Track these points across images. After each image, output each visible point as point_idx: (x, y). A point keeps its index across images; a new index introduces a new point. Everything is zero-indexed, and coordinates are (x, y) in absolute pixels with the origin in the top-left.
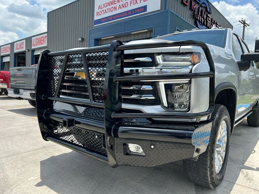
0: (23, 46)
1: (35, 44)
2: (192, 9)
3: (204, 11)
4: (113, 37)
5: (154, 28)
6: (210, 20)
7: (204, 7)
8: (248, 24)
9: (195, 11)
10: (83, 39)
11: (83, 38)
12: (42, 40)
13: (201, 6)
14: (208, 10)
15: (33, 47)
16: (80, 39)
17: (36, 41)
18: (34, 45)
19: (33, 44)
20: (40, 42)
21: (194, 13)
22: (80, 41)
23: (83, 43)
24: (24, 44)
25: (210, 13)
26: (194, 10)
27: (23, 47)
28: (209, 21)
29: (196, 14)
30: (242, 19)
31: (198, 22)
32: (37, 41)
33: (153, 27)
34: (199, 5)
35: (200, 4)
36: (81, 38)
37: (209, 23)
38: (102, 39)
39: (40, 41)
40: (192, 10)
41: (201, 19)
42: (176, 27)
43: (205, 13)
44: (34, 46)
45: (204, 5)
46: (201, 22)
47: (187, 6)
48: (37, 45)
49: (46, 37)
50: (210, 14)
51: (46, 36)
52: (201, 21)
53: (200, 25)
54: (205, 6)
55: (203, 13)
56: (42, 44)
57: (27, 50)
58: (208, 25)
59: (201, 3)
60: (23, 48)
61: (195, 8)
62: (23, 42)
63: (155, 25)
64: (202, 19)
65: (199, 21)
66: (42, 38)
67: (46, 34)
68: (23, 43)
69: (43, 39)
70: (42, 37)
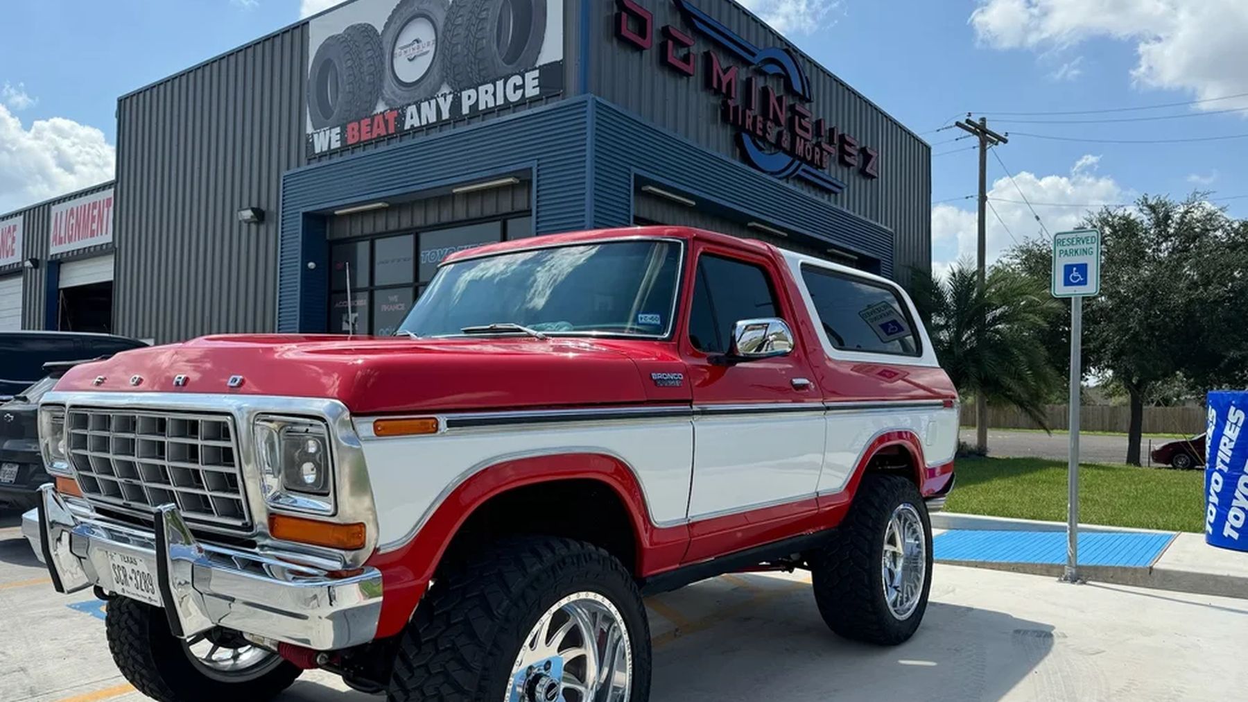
0: (13, 242)
1: (63, 235)
2: (715, 85)
3: (776, 90)
4: (380, 204)
5: (535, 171)
6: (809, 126)
7: (778, 76)
8: (1003, 136)
9: (728, 95)
10: (260, 216)
11: (263, 207)
12: (93, 217)
13: (760, 72)
14: (797, 87)
15: (55, 250)
16: (248, 214)
17: (67, 222)
18: (61, 238)
19: (55, 236)
20: (86, 226)
21: (725, 105)
22: (249, 222)
23: (263, 228)
24: (19, 234)
25: (804, 99)
26: (724, 90)
27: (13, 251)
28: (806, 130)
29: (736, 108)
30: (970, 115)
31: (746, 138)
32: (73, 221)
33: (531, 169)
34: (752, 67)
35: (753, 64)
36: (253, 209)
37: (806, 140)
38: (337, 213)
39: (83, 223)
40: (717, 92)
41: (759, 125)
42: (633, 169)
43: (779, 100)
44: (60, 243)
45: (772, 69)
46: (763, 139)
47: (688, 75)
48: (70, 240)
49: (108, 206)
50: (809, 101)
51: (109, 200)
52: (759, 133)
53: (760, 149)
54: (778, 70)
55: (773, 100)
56: (92, 235)
57: (28, 264)
58: (802, 147)
59: (755, 61)
60: (12, 255)
61: (729, 85)
62: (15, 227)
63: (538, 160)
64: (765, 125)
65: (753, 134)
66: (94, 208)
67: (110, 193)
68: (14, 230)
69: (96, 212)
70: (95, 204)
